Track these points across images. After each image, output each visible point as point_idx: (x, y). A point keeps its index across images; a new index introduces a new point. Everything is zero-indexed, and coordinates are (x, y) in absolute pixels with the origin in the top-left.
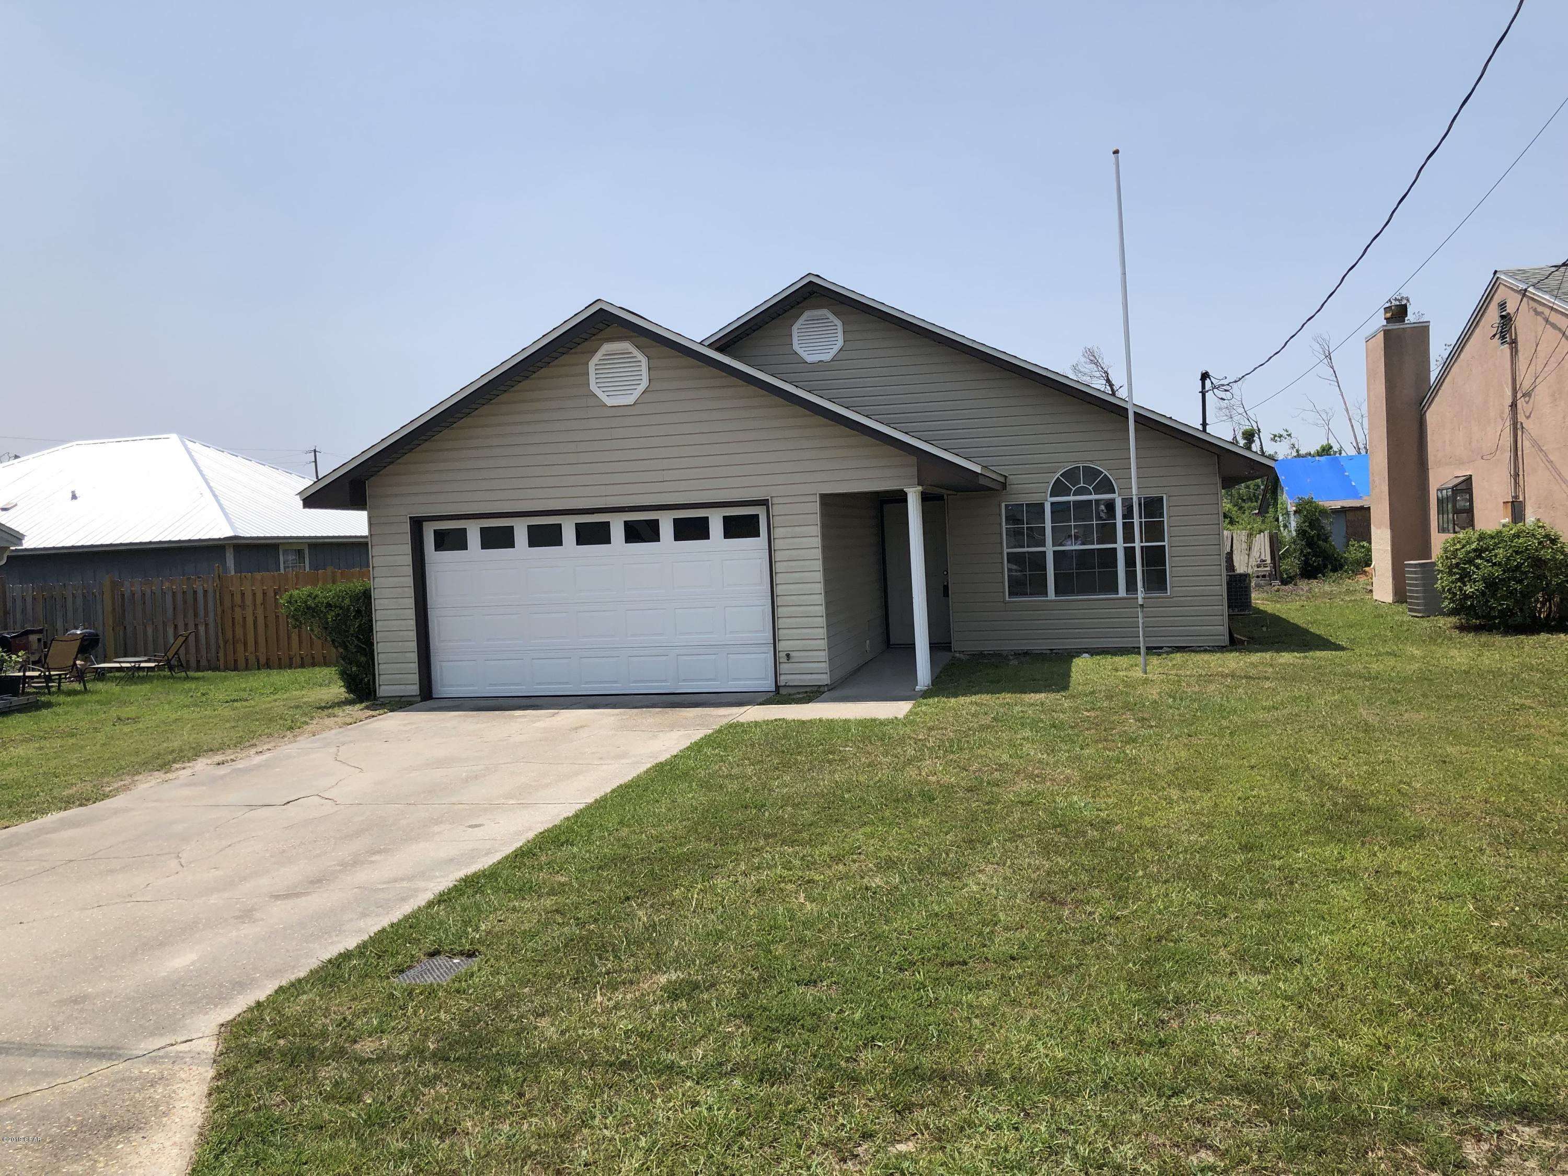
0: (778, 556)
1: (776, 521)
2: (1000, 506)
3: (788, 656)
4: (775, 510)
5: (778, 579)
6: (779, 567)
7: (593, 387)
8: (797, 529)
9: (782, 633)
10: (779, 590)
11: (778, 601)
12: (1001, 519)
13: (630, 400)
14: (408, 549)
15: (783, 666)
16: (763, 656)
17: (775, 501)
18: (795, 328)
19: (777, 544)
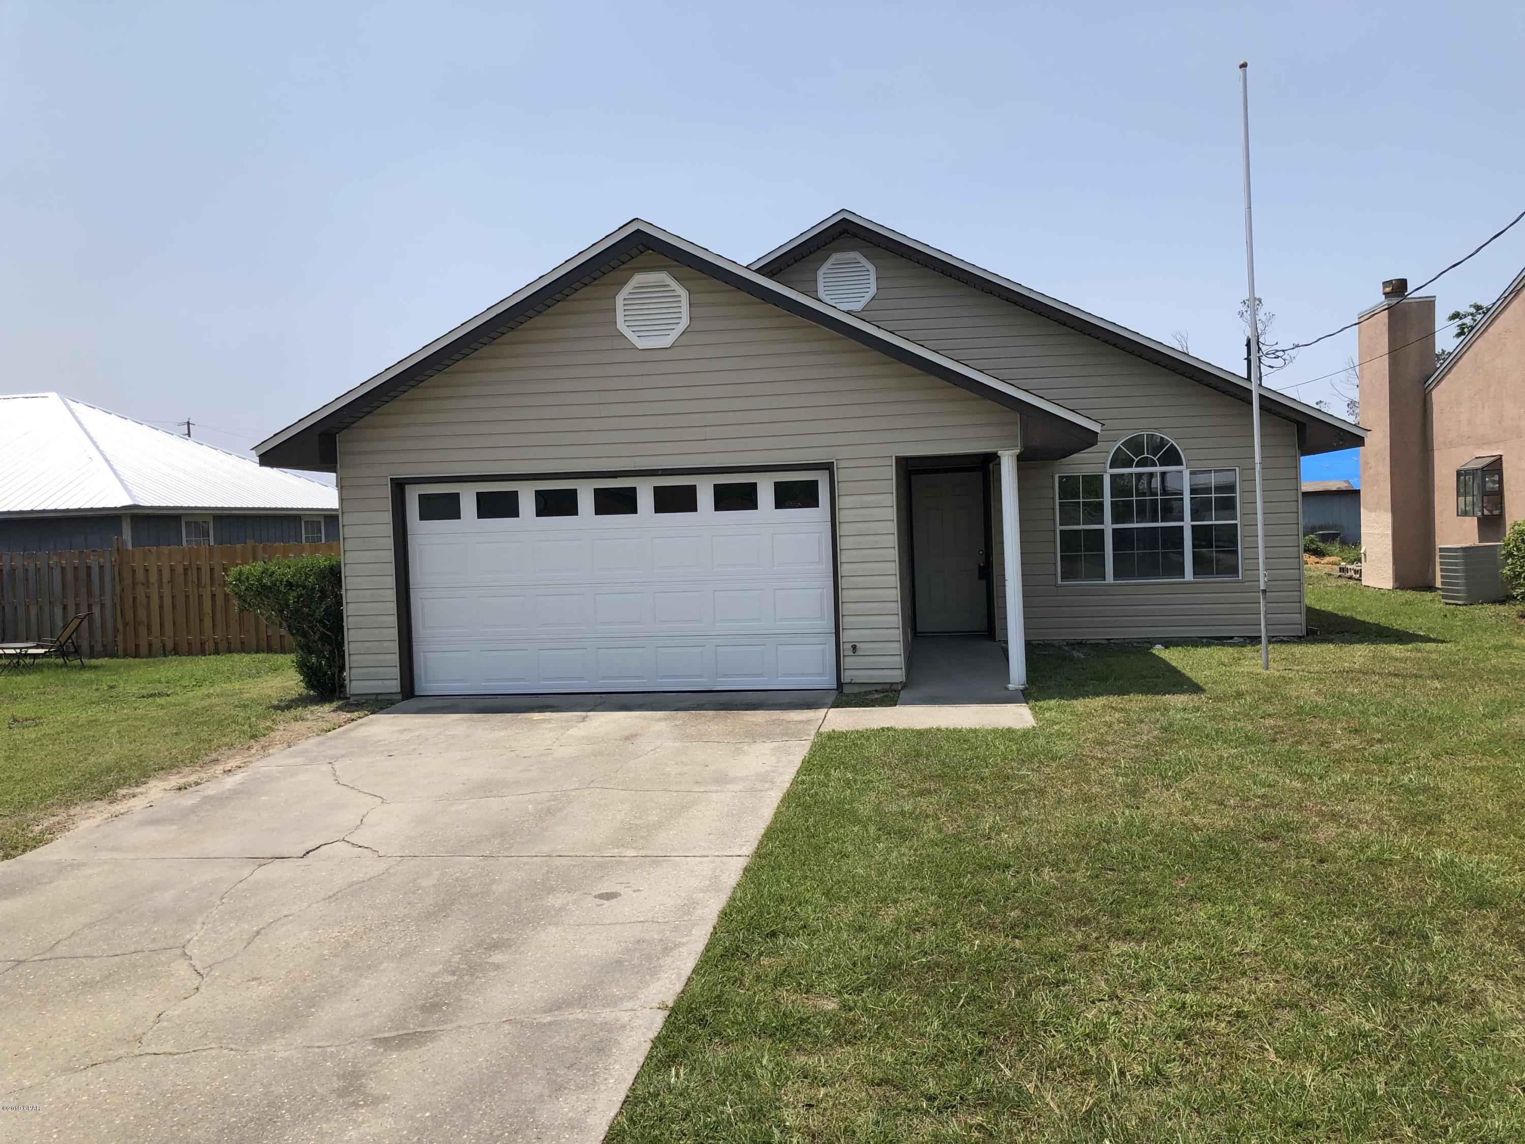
0: (842, 530)
1: (840, 488)
2: (1053, 477)
3: (854, 648)
4: (839, 475)
5: (842, 557)
6: (843, 543)
7: (621, 326)
8: (866, 498)
9: (846, 622)
10: (844, 570)
11: (843, 583)
12: (1054, 493)
13: (666, 342)
14: (388, 517)
15: (848, 659)
16: (821, 647)
17: (842, 464)
18: (821, 273)
19: (842, 516)
